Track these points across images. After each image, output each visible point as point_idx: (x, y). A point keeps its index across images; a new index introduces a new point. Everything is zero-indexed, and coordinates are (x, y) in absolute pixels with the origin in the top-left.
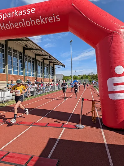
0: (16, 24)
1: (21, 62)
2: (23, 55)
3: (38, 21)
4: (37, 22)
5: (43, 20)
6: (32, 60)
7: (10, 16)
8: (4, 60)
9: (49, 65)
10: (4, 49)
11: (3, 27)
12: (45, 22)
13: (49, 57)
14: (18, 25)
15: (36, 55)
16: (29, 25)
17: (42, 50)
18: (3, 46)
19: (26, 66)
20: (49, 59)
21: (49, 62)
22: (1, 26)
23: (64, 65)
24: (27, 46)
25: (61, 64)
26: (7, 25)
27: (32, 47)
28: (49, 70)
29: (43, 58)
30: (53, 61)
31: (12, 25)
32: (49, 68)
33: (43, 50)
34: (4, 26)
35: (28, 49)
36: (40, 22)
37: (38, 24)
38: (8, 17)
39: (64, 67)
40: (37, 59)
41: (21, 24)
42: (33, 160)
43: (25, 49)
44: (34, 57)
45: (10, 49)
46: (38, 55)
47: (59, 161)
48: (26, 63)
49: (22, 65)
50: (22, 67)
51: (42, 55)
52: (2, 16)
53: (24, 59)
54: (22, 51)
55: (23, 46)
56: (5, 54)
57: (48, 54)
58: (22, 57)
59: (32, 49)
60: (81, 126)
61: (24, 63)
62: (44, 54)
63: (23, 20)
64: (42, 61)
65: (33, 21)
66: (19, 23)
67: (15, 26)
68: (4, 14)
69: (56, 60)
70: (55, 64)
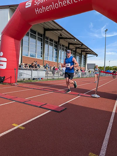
0: (47, 8)
1: (56, 50)
2: (58, 43)
3: (65, 2)
4: (64, 4)
5: (69, 1)
6: (65, 49)
7: (43, 2)
8: (42, 47)
9: (81, 54)
10: (43, 38)
11: (37, 12)
12: (71, 3)
13: (81, 46)
14: (48, 8)
15: (69, 44)
16: (57, 7)
17: (74, 38)
18: (41, 35)
19: (60, 54)
20: (82, 48)
21: (82, 51)
22: (36, 11)
23: (96, 54)
24: (61, 36)
25: (93, 53)
26: (40, 10)
27: (66, 36)
28: (80, 59)
29: (76, 47)
30: (85, 50)
31: (44, 8)
32: (81, 57)
33: (76, 39)
34: (38, 10)
35: (62, 38)
36: (67, 4)
37: (65, 5)
38: (41, 2)
39: (97, 56)
40: (70, 48)
41: (51, 7)
42: (46, 105)
43: (59, 38)
44: (67, 46)
45: (47, 38)
46: (72, 44)
47: (66, 109)
48: (60, 52)
49: (56, 52)
50: (56, 54)
51: (75, 44)
52: (37, 2)
53: (59, 48)
54: (57, 40)
55: (58, 35)
56: (43, 43)
57: (81, 42)
58: (57, 45)
59: (66, 38)
60: (96, 96)
61: (58, 51)
62: (76, 43)
63: (53, 3)
64: (75, 49)
65: (60, 3)
66: (50, 6)
67: (47, 9)
68: (38, 1)
69: (88, 48)
70: (88, 53)
